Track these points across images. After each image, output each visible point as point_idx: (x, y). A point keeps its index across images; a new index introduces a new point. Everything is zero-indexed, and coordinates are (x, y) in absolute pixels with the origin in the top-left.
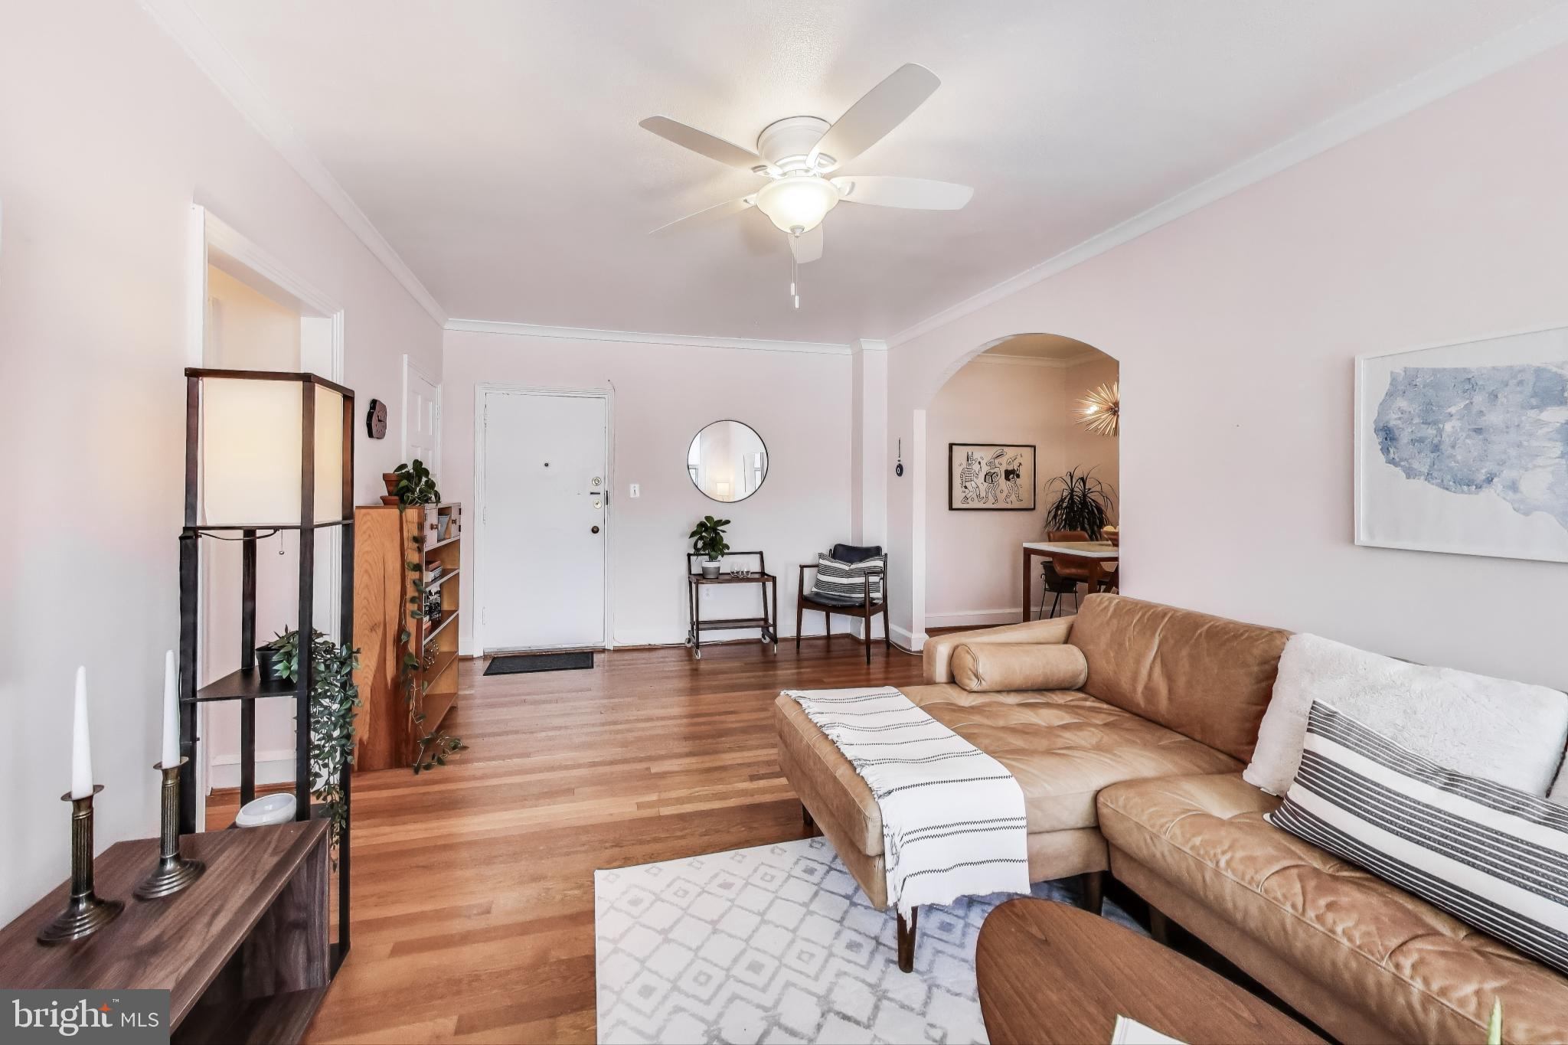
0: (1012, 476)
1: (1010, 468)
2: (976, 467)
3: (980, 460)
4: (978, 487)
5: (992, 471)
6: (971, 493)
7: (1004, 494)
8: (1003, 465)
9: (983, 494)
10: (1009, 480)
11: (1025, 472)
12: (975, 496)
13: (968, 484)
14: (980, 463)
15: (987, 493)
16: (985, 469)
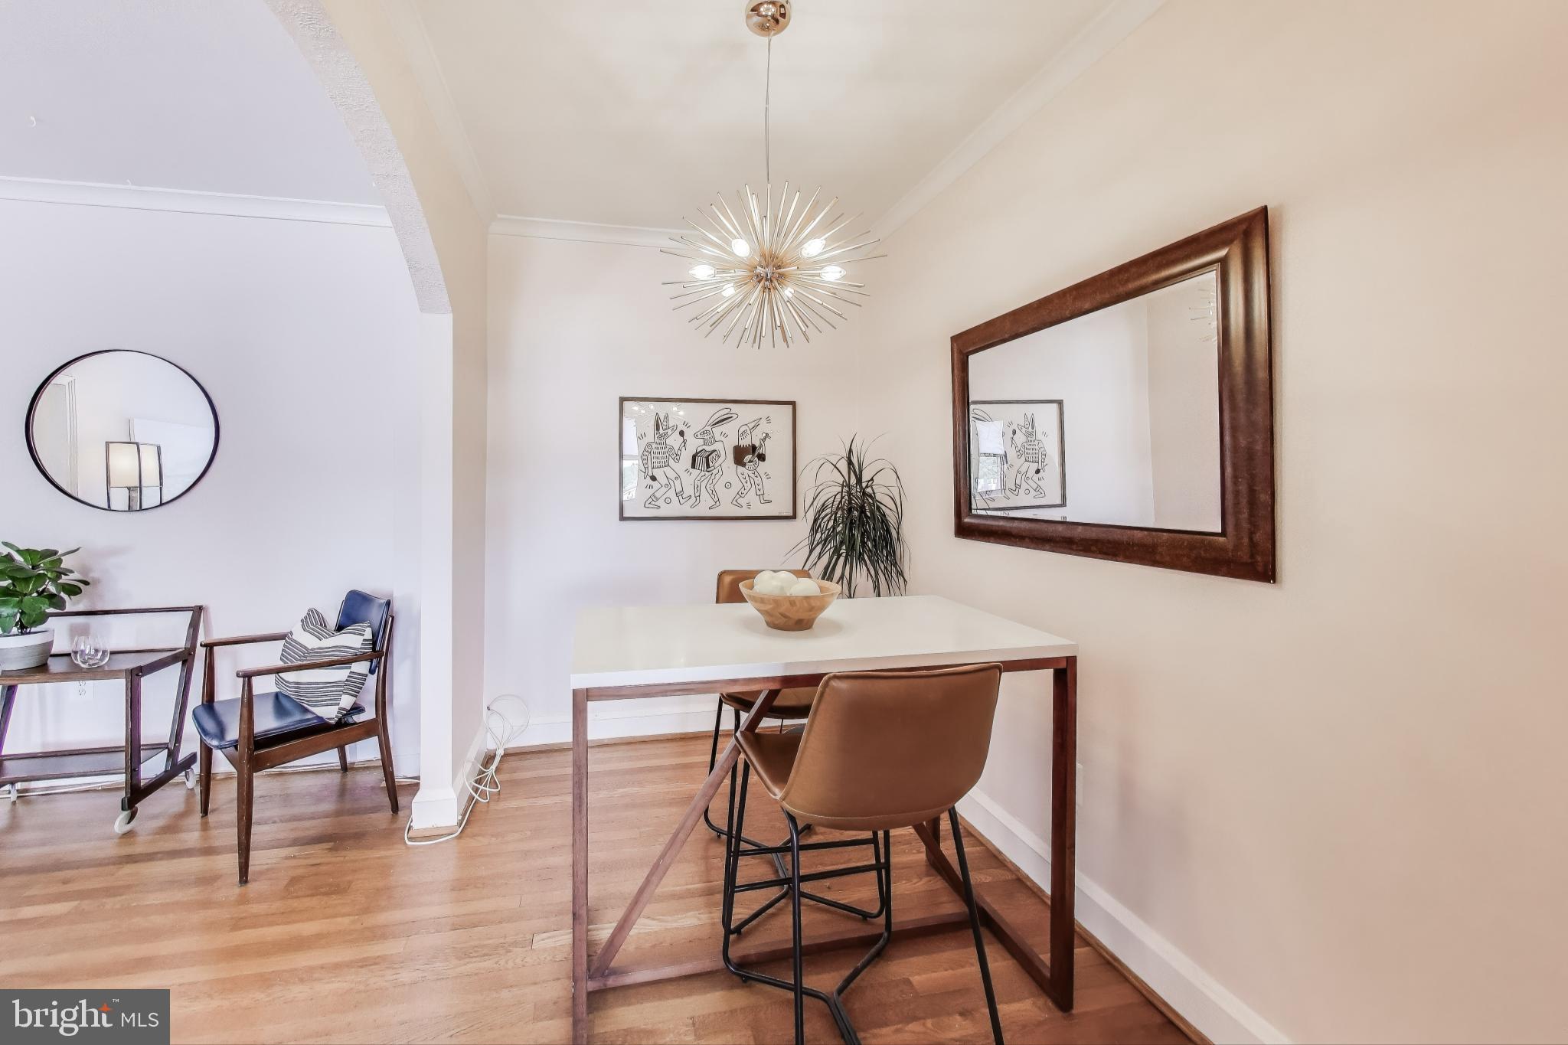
0: (748, 457)
1: (745, 442)
2: (674, 441)
3: (681, 427)
4: (678, 477)
5: (709, 448)
6: (664, 489)
7: (733, 491)
8: (727, 439)
9: (689, 490)
10: (744, 465)
11: (777, 450)
12: (671, 494)
13: (657, 473)
14: (682, 433)
15: (697, 488)
16: (694, 445)
